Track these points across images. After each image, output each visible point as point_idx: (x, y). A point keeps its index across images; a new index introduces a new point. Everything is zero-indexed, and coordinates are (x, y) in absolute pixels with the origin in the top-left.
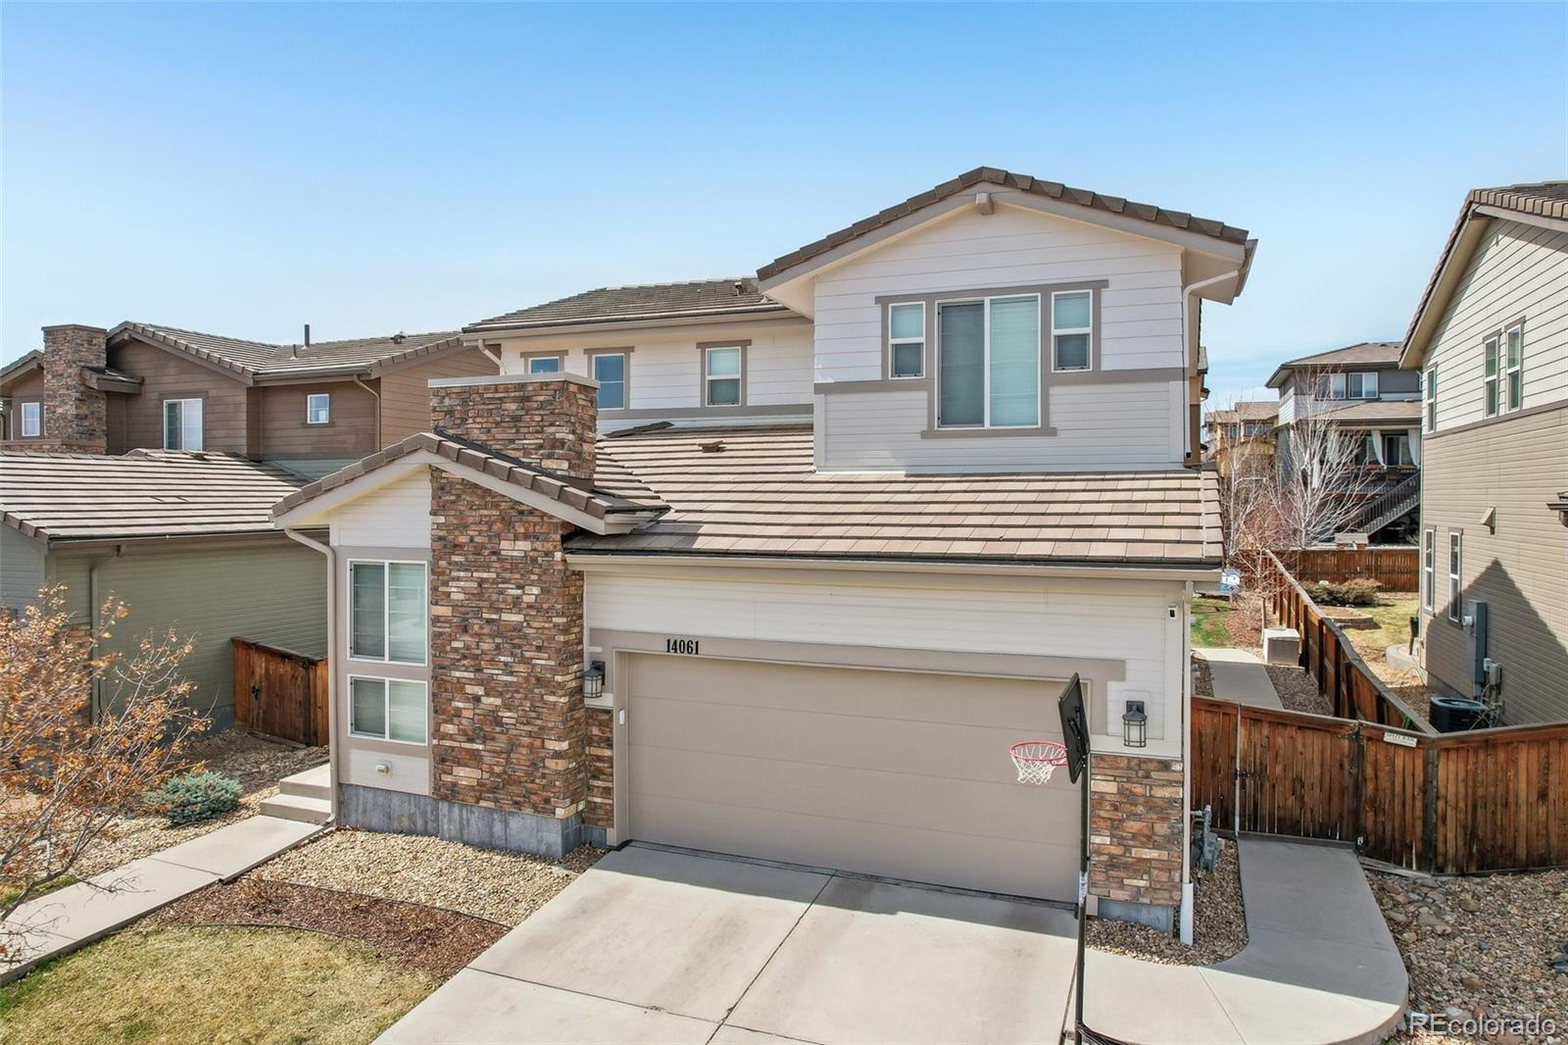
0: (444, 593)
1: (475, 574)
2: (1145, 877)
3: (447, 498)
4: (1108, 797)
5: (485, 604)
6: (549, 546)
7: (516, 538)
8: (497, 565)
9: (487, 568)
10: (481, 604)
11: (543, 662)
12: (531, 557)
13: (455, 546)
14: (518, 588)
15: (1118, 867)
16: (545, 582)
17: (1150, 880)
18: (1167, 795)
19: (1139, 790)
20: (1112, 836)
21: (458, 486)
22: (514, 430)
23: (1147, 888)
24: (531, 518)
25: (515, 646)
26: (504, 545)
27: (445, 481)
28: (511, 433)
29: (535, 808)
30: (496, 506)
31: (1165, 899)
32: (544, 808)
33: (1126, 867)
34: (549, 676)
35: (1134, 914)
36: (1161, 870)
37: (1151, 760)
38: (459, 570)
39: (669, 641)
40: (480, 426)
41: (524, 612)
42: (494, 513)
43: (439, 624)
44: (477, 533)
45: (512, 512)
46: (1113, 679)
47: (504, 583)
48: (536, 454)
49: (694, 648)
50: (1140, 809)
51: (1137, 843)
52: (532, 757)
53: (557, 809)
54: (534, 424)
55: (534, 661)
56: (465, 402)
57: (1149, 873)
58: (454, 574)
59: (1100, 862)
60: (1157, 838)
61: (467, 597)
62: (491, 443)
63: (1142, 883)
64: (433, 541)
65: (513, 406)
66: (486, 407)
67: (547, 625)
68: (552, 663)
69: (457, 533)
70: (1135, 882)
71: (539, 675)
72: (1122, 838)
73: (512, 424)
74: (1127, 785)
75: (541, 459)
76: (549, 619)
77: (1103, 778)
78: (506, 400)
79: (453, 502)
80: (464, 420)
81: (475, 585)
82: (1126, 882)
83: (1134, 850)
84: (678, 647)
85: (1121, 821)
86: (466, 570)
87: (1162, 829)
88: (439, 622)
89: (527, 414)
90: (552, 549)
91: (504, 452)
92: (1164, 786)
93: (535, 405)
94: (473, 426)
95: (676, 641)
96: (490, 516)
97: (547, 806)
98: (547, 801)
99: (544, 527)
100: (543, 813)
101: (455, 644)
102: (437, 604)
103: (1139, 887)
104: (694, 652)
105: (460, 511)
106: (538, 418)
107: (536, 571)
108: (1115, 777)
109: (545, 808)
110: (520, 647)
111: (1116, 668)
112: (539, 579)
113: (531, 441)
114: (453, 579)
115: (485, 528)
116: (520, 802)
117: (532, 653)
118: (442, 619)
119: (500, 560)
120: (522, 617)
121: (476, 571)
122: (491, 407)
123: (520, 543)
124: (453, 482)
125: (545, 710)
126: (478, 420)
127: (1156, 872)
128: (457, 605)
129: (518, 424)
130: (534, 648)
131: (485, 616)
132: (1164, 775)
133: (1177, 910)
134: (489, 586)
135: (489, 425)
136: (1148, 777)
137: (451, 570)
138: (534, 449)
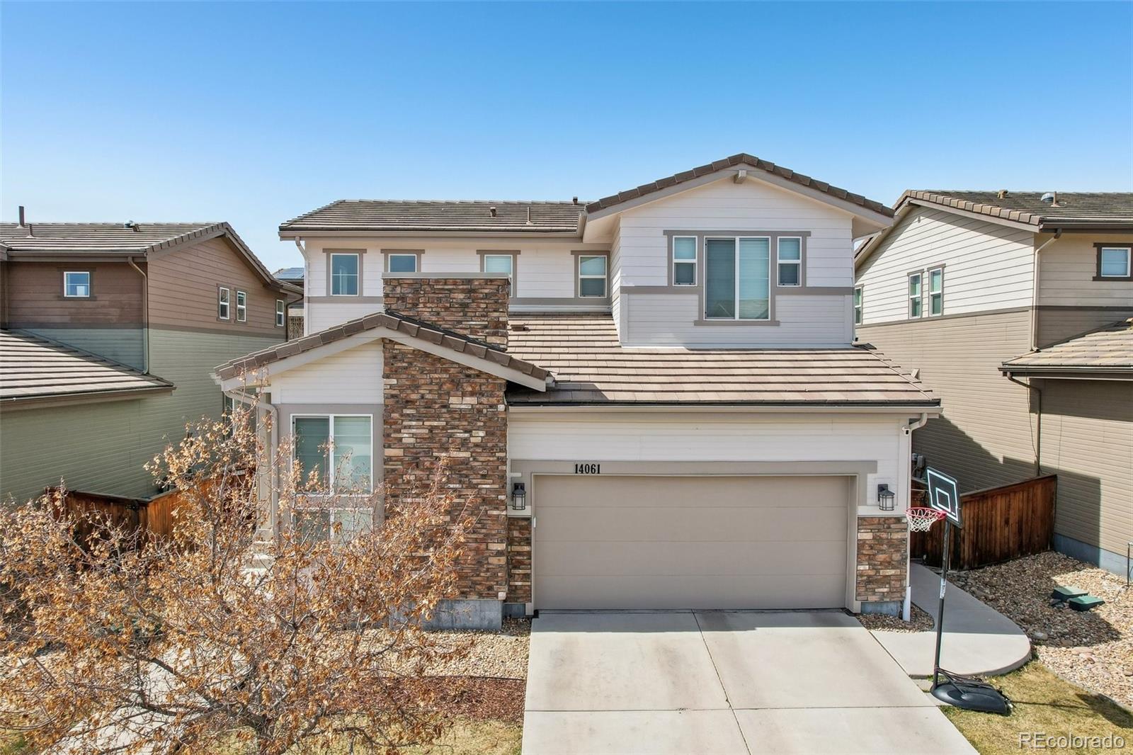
0: (396, 438)
1: (426, 423)
2: (887, 586)
3: (399, 365)
4: (867, 542)
5: (436, 445)
6: (494, 400)
7: (464, 395)
8: (447, 416)
9: (437, 417)
10: (432, 445)
11: (488, 486)
12: (477, 409)
13: (407, 402)
14: (466, 432)
15: (872, 582)
16: (490, 427)
17: (890, 588)
18: (899, 537)
19: (884, 536)
20: (869, 564)
21: (409, 356)
22: (461, 314)
23: (887, 592)
24: (478, 380)
25: (461, 476)
26: (453, 400)
27: (398, 352)
28: (459, 316)
29: (480, 595)
30: (446, 371)
31: (898, 597)
32: (488, 594)
33: (877, 581)
34: (494, 496)
35: (879, 608)
36: (896, 580)
37: (891, 518)
38: (410, 421)
39: (577, 465)
40: (430, 310)
41: (471, 450)
42: (445, 376)
43: (391, 463)
44: (428, 392)
45: (461, 376)
46: (871, 473)
47: (452, 429)
48: (482, 332)
49: (597, 470)
50: (885, 547)
51: (883, 567)
52: (476, 558)
53: (499, 593)
54: (480, 310)
55: (479, 486)
56: (416, 291)
57: (889, 583)
58: (405, 423)
59: (862, 581)
60: (894, 563)
61: (418, 440)
62: (441, 323)
63: (885, 590)
64: (386, 398)
65: (461, 296)
66: (436, 296)
67: (491, 459)
68: (497, 486)
69: (409, 392)
70: (881, 590)
71: (485, 496)
72: (875, 565)
73: (460, 309)
74: (878, 534)
75: (486, 336)
76: (493, 454)
77: (865, 531)
78: (455, 291)
79: (406, 368)
80: (415, 305)
81: (427, 431)
82: (876, 590)
83: (881, 571)
84: (584, 469)
85: (874, 555)
86: (418, 420)
87: (897, 557)
88: (391, 461)
89: (473, 302)
90: (496, 402)
91: (452, 331)
92: (898, 532)
93: (481, 296)
94: (424, 309)
95: (582, 466)
96: (440, 379)
97: (490, 592)
98: (490, 588)
99: (489, 387)
100: (487, 597)
101: (406, 477)
102: (389, 447)
103: (883, 593)
104: (597, 472)
105: (412, 375)
106: (484, 306)
107: (483, 419)
108: (871, 530)
109: (490, 593)
110: (467, 476)
111: (872, 466)
112: (485, 425)
113: (478, 323)
114: (405, 427)
115: (436, 388)
116: (467, 591)
117: (479, 480)
118: (394, 459)
119: (449, 412)
120: (470, 453)
121: (428, 420)
122: (440, 295)
123: (468, 398)
124: (405, 353)
125: (490, 522)
126: (428, 305)
127: (893, 582)
128: (409, 448)
129: (466, 310)
130: (479, 476)
131: (435, 454)
132: (898, 526)
133: (902, 602)
134: (439, 431)
135: (439, 310)
136: (889, 528)
137: (403, 421)
138: (479, 329)
